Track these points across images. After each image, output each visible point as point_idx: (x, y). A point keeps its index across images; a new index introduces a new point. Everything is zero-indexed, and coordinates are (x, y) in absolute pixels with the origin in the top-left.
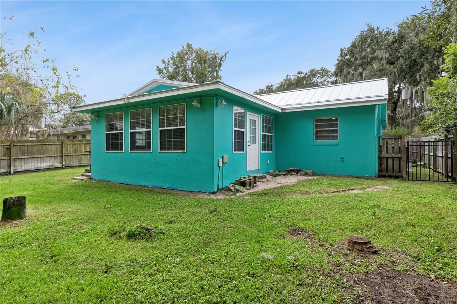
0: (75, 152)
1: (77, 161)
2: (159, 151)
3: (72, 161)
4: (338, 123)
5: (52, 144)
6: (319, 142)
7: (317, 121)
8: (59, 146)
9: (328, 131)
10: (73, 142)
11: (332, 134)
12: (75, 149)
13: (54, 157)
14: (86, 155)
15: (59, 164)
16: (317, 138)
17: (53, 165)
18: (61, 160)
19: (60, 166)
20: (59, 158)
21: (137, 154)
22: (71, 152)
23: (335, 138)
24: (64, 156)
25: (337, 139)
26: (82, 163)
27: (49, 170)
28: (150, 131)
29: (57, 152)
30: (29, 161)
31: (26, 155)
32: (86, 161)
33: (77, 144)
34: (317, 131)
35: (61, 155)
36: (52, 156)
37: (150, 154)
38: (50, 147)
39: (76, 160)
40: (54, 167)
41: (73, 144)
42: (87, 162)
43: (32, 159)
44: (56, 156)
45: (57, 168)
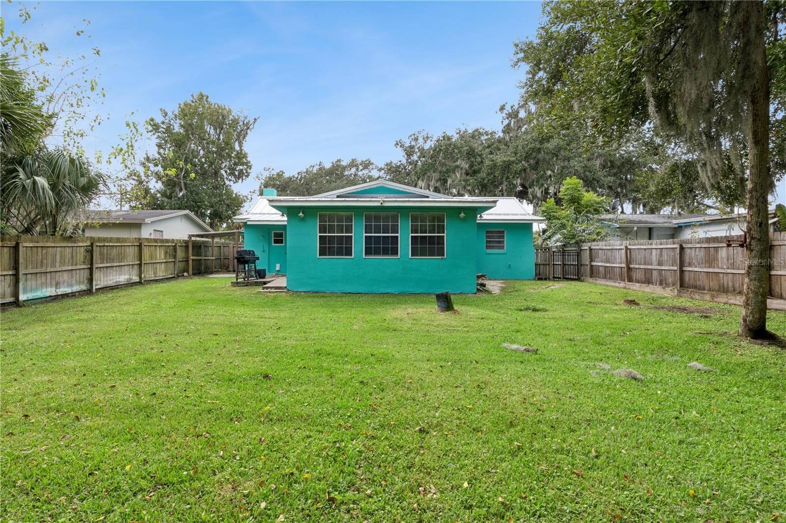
0: (152, 259)
1: (153, 273)
2: (410, 257)
4: (505, 235)
6: (489, 251)
7: (487, 232)
8: (136, 248)
9: (496, 241)
10: (149, 242)
11: (500, 244)
12: (152, 254)
13: (132, 266)
15: (138, 278)
16: (488, 247)
17: (131, 279)
18: (139, 270)
19: (139, 281)
20: (136, 267)
21: (376, 260)
22: (148, 259)
23: (503, 248)
24: (143, 264)
25: (504, 249)
27: (127, 286)
28: (398, 236)
30: (108, 271)
31: (105, 262)
32: (161, 272)
33: (153, 246)
34: (487, 241)
35: (139, 262)
36: (130, 265)
37: (397, 260)
39: (152, 271)
40: (132, 281)
41: (149, 246)
42: (161, 274)
43: (109, 268)
44: (133, 263)
45: (135, 284)
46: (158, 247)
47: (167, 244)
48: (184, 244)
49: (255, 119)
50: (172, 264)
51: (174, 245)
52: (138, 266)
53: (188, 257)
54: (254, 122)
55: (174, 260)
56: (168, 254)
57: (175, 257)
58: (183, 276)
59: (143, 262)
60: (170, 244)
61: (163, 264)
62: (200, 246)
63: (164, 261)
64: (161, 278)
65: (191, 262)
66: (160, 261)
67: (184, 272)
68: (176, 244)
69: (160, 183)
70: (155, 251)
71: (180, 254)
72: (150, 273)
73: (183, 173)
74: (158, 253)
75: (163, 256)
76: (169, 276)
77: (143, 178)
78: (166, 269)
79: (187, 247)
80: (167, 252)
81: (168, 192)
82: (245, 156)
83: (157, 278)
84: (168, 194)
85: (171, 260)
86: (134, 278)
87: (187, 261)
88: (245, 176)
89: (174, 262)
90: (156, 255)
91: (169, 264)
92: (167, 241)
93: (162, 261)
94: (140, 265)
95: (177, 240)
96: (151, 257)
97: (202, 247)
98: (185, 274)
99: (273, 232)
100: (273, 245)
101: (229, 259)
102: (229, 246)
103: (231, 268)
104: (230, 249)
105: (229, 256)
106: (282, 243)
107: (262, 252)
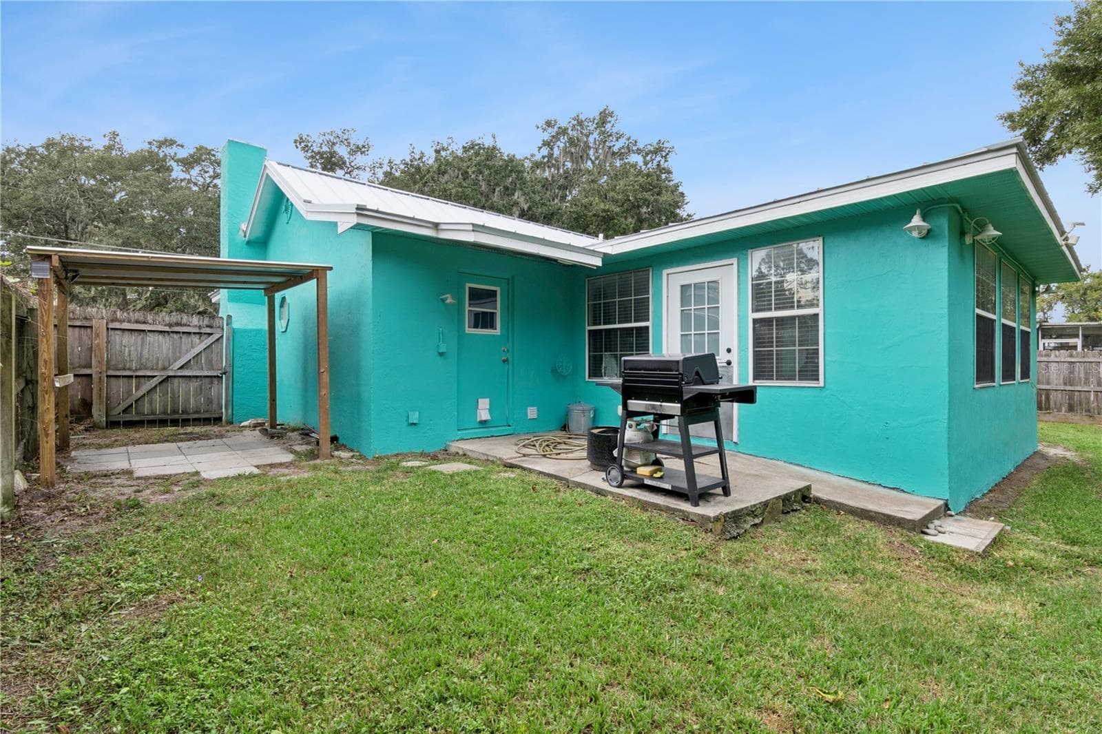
99: (468, 285)
100: (467, 332)
101: (90, 376)
102: (91, 327)
103: (98, 414)
104: (98, 335)
105: (89, 366)
106: (492, 326)
107: (439, 358)
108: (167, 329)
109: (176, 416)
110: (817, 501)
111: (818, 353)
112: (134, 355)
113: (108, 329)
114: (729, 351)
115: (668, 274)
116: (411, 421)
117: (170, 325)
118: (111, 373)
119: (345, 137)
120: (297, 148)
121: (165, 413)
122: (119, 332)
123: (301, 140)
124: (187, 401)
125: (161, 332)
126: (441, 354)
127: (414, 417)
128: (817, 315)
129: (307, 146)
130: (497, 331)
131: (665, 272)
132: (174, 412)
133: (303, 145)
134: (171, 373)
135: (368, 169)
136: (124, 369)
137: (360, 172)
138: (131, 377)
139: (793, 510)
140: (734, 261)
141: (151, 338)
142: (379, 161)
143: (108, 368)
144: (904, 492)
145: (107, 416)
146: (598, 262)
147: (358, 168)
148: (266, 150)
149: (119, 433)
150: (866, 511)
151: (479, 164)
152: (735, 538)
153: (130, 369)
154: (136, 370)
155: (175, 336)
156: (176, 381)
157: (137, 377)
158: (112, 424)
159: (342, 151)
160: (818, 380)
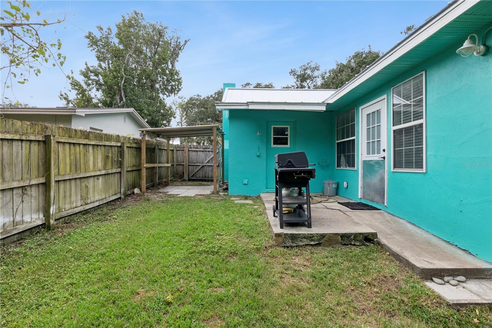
0: (76, 171)
1: (79, 197)
3: (68, 200)
5: (17, 137)
8: (35, 148)
10: (70, 137)
12: (76, 162)
13: (20, 191)
14: (96, 178)
15: (35, 216)
17: (15, 224)
18: (41, 198)
19: (40, 222)
20: (34, 192)
22: (66, 171)
24: (53, 184)
26: (89, 201)
29: (29, 170)
32: (96, 194)
33: (79, 144)
35: (42, 180)
36: (12, 189)
38: (5, 149)
39: (76, 194)
40: (21, 228)
41: (70, 143)
42: (97, 198)
44: (26, 183)
45: (32, 231)
46: (91, 148)
47: (107, 143)
48: (134, 145)
49: (186, 41)
50: (117, 176)
51: (119, 144)
52: (41, 188)
53: (140, 164)
54: (185, 44)
55: (119, 170)
56: (110, 160)
57: (121, 164)
58: (133, 193)
59: (53, 179)
60: (113, 143)
61: (101, 178)
62: (154, 149)
63: (103, 172)
64: (97, 204)
65: (144, 173)
66: (93, 174)
67: (134, 187)
68: (123, 143)
69: (100, 92)
70: (85, 155)
71: (129, 159)
72: (73, 198)
73: (123, 82)
74: (91, 158)
75: (100, 164)
76: (111, 199)
77: (85, 87)
78: (106, 188)
79: (139, 149)
80: (108, 157)
81: (108, 100)
82: (177, 73)
83: (87, 207)
84: (108, 102)
85: (114, 171)
86: (27, 218)
87: (139, 170)
88: (177, 91)
89: (120, 173)
90: (86, 163)
91: (111, 178)
92: (109, 137)
93: (98, 173)
94: (46, 185)
95: (125, 138)
96: (76, 166)
97: (157, 150)
98: (136, 191)
99: (273, 127)
100: (272, 146)
101: (184, 165)
102: (184, 150)
103: (186, 177)
104: (185, 153)
105: (184, 162)
106: (287, 144)
107: (257, 158)
108: (203, 150)
109: (205, 179)
110: (379, 243)
111: (422, 150)
112: (195, 159)
113: (189, 151)
114: (384, 150)
115: (362, 109)
116: (244, 183)
117: (204, 149)
118: (189, 164)
119: (309, 66)
120: (291, 75)
121: (203, 177)
122: (191, 152)
123: (292, 71)
124: (209, 174)
125: (202, 151)
126: (258, 156)
127: (246, 181)
128: (422, 124)
129: (295, 73)
130: (288, 146)
131: (361, 108)
132: (205, 177)
133: (293, 73)
134: (204, 164)
135: (320, 76)
136: (192, 163)
137: (317, 79)
138: (194, 165)
139: (351, 244)
140: (385, 96)
141: (199, 153)
142: (325, 71)
143: (189, 163)
144: (470, 254)
145: (188, 177)
146: (323, 108)
147: (315, 77)
148: (235, 84)
149: (190, 183)
150: (399, 255)
151: (359, 63)
152: (288, 247)
153: (194, 163)
154: (196, 163)
155: (206, 152)
156: (206, 167)
157: (196, 165)
158: (189, 180)
159: (309, 72)
160: (422, 168)
